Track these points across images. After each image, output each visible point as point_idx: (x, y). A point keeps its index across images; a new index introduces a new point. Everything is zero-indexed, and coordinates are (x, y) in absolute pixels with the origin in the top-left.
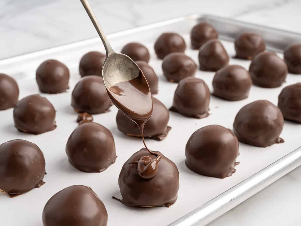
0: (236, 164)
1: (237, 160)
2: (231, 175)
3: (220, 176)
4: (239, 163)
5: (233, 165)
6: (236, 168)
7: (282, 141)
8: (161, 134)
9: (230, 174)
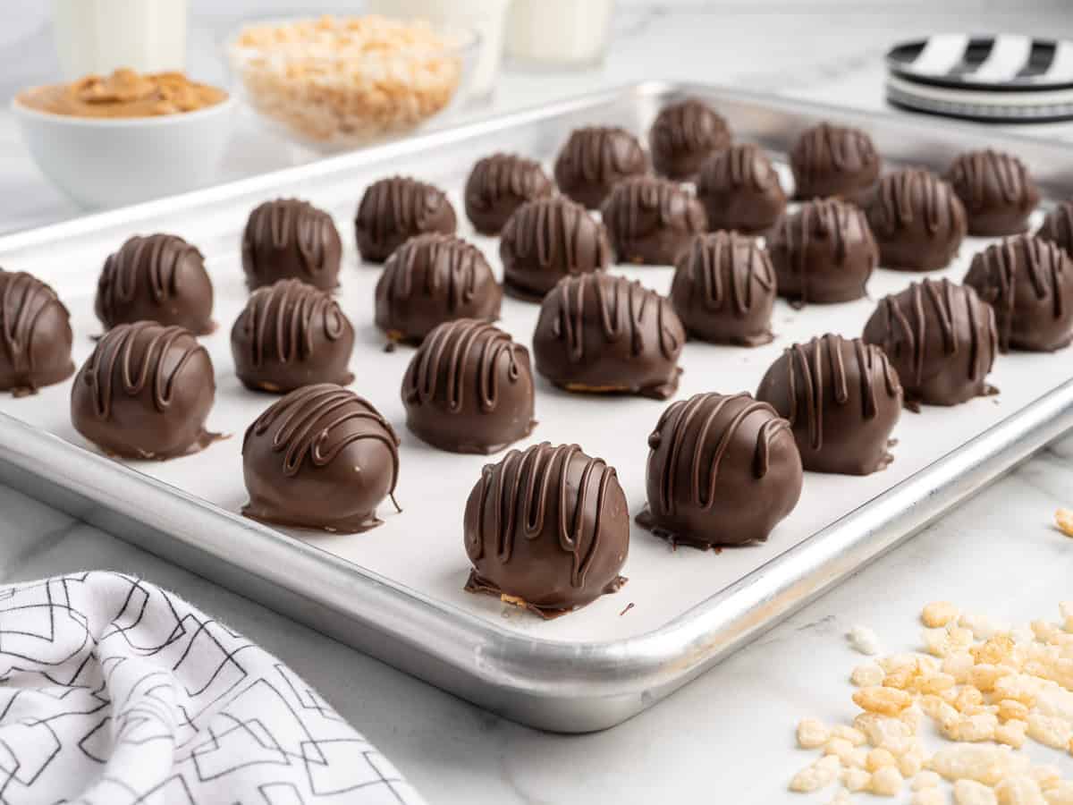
0: (892, 443)
1: (892, 436)
2: (885, 468)
3: (855, 469)
4: (895, 441)
5: (884, 447)
6: (892, 451)
7: (993, 391)
8: (663, 383)
9: (882, 465)
